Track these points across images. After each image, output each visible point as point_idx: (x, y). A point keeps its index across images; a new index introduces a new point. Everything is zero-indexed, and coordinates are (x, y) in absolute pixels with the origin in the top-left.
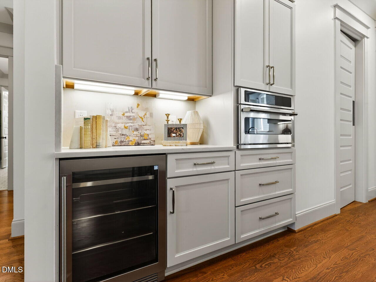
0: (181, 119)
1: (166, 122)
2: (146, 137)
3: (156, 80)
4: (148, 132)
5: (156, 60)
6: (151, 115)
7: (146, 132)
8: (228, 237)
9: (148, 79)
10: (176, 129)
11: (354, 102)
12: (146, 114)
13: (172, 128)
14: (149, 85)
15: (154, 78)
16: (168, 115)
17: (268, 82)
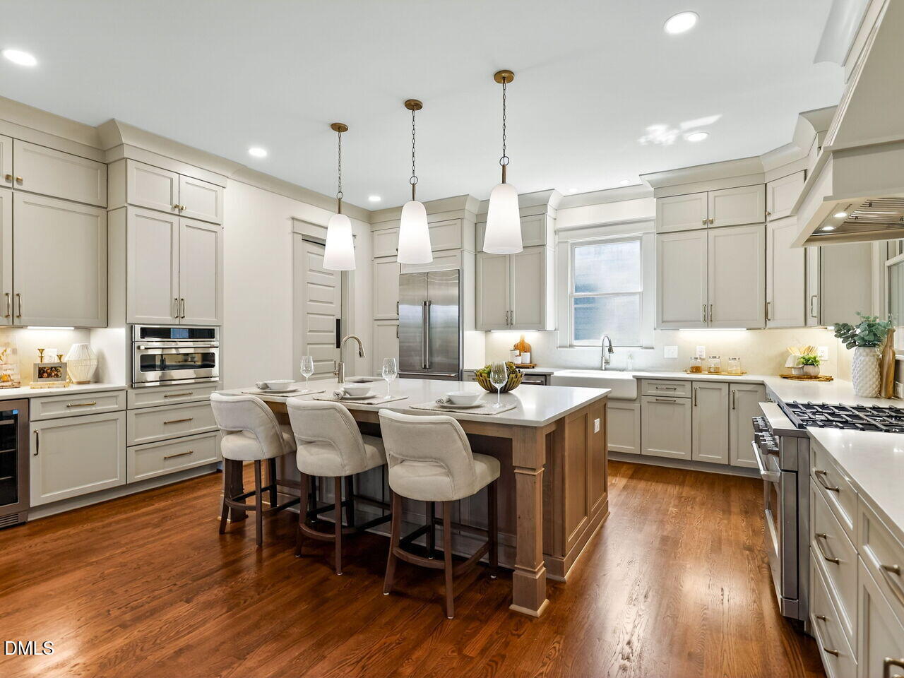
0: (61, 356)
1: (39, 359)
2: (6, 379)
3: (19, 316)
4: (8, 372)
5: (18, 295)
6: (14, 351)
7: (5, 373)
8: (116, 477)
9: (7, 316)
10: (52, 368)
11: (338, 321)
12: (5, 351)
13: (45, 368)
14: (8, 323)
15: (16, 313)
16: (42, 351)
17: (176, 315)
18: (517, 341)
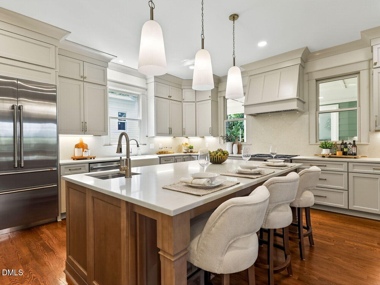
18: (78, 142)
